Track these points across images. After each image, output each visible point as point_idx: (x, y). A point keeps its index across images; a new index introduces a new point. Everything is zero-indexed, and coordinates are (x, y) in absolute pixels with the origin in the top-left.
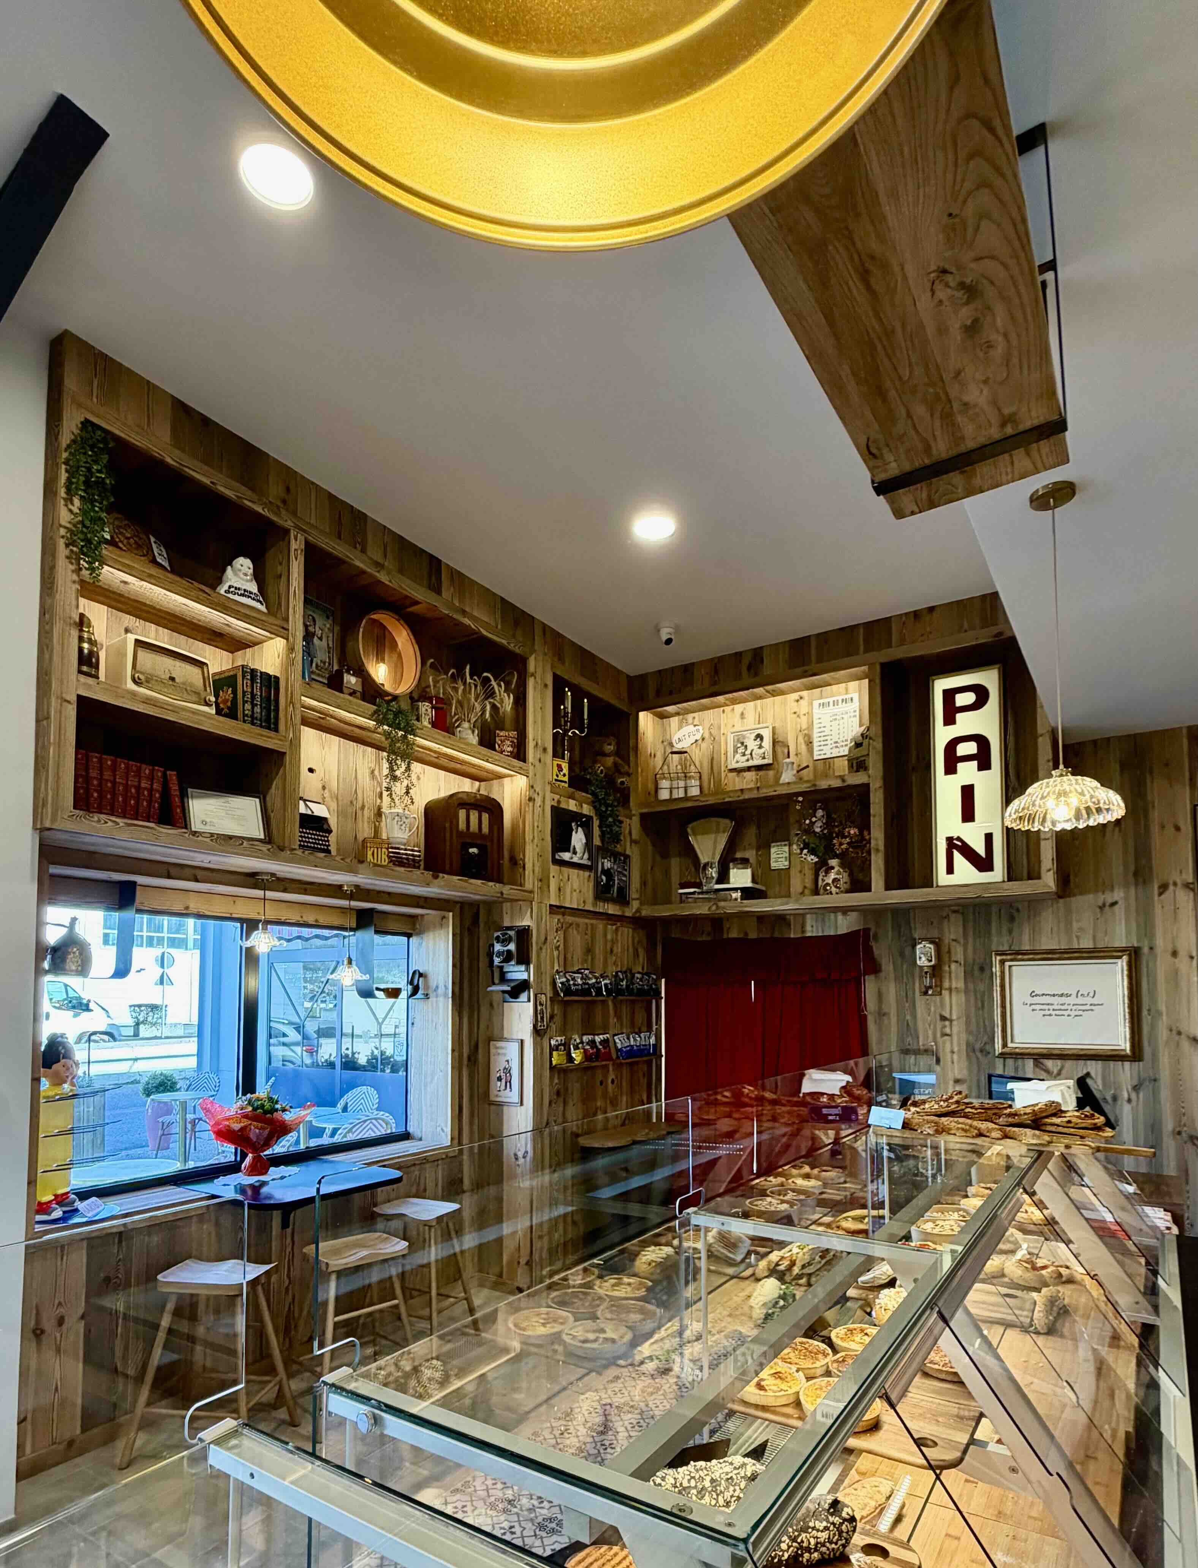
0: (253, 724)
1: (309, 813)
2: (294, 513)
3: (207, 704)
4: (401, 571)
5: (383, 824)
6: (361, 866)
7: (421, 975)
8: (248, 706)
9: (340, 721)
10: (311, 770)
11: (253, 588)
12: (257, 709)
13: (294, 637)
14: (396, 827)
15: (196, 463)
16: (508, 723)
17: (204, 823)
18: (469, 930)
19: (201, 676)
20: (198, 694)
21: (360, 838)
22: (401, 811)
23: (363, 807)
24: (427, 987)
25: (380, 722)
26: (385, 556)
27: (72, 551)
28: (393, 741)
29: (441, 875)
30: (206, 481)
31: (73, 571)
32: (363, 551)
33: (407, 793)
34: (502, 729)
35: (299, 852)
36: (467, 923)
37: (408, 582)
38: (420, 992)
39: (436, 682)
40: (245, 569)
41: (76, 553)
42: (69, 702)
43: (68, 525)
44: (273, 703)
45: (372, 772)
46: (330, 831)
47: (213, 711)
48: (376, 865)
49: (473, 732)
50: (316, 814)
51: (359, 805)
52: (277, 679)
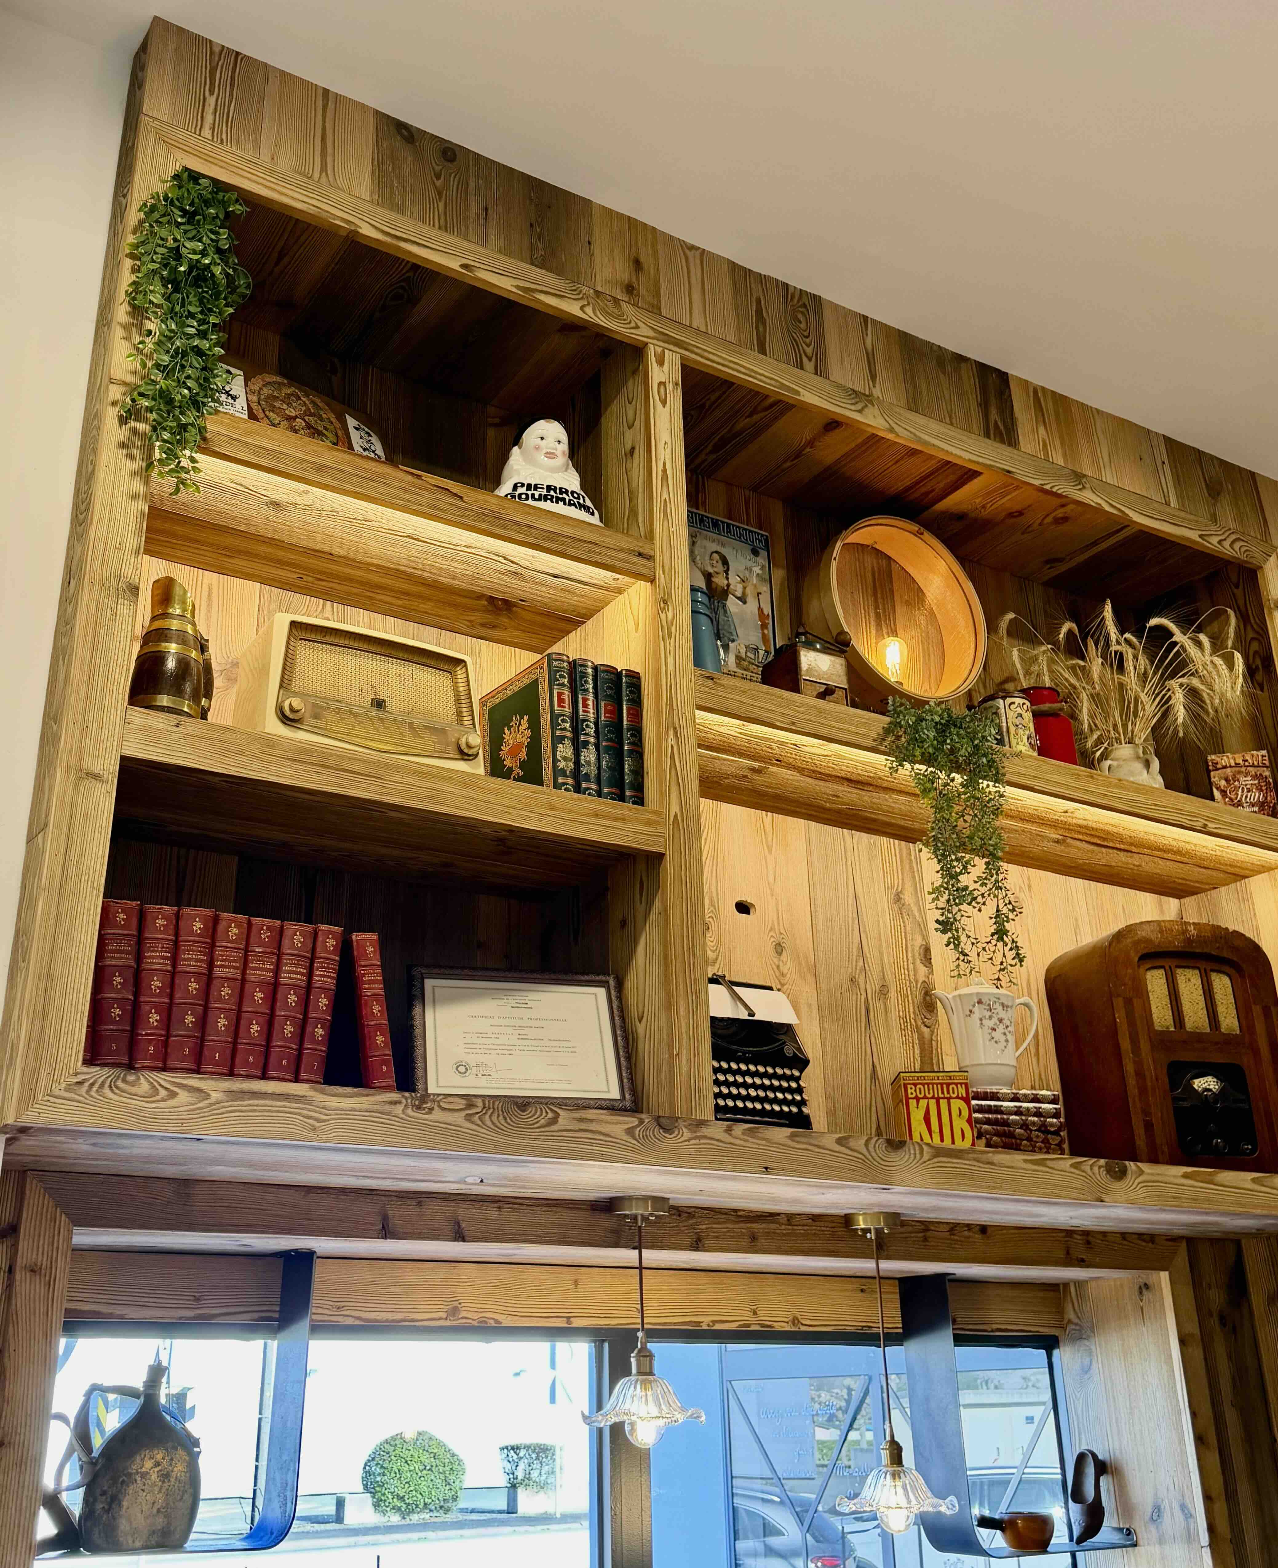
0: (578, 789)
1: (743, 1015)
2: (655, 309)
3: (464, 755)
4: (914, 405)
5: (943, 1031)
6: (899, 1159)
7: (1102, 1468)
8: (565, 750)
9: (801, 770)
10: (743, 908)
11: (571, 481)
12: (589, 755)
13: (671, 572)
14: (980, 1036)
15: (426, 230)
16: (1233, 733)
17: (462, 1068)
18: (1223, 1320)
19: (451, 693)
20: (440, 732)
21: (887, 1074)
22: (988, 989)
23: (883, 991)
24: (1126, 1507)
25: (903, 756)
26: (873, 377)
27: (134, 431)
28: (943, 802)
29: (1131, 1165)
30: (454, 264)
31: (134, 474)
32: (820, 370)
33: (1000, 933)
34: (1221, 751)
35: (717, 1130)
36: (1216, 1298)
37: (934, 426)
38: (1109, 1522)
39: (1029, 662)
40: (549, 444)
41: (143, 436)
42: (96, 777)
43: (130, 379)
44: (627, 735)
45: (898, 898)
46: (802, 1063)
47: (478, 767)
48: (939, 1152)
49: (1147, 764)
50: (761, 1015)
51: (873, 985)
52: (634, 679)
